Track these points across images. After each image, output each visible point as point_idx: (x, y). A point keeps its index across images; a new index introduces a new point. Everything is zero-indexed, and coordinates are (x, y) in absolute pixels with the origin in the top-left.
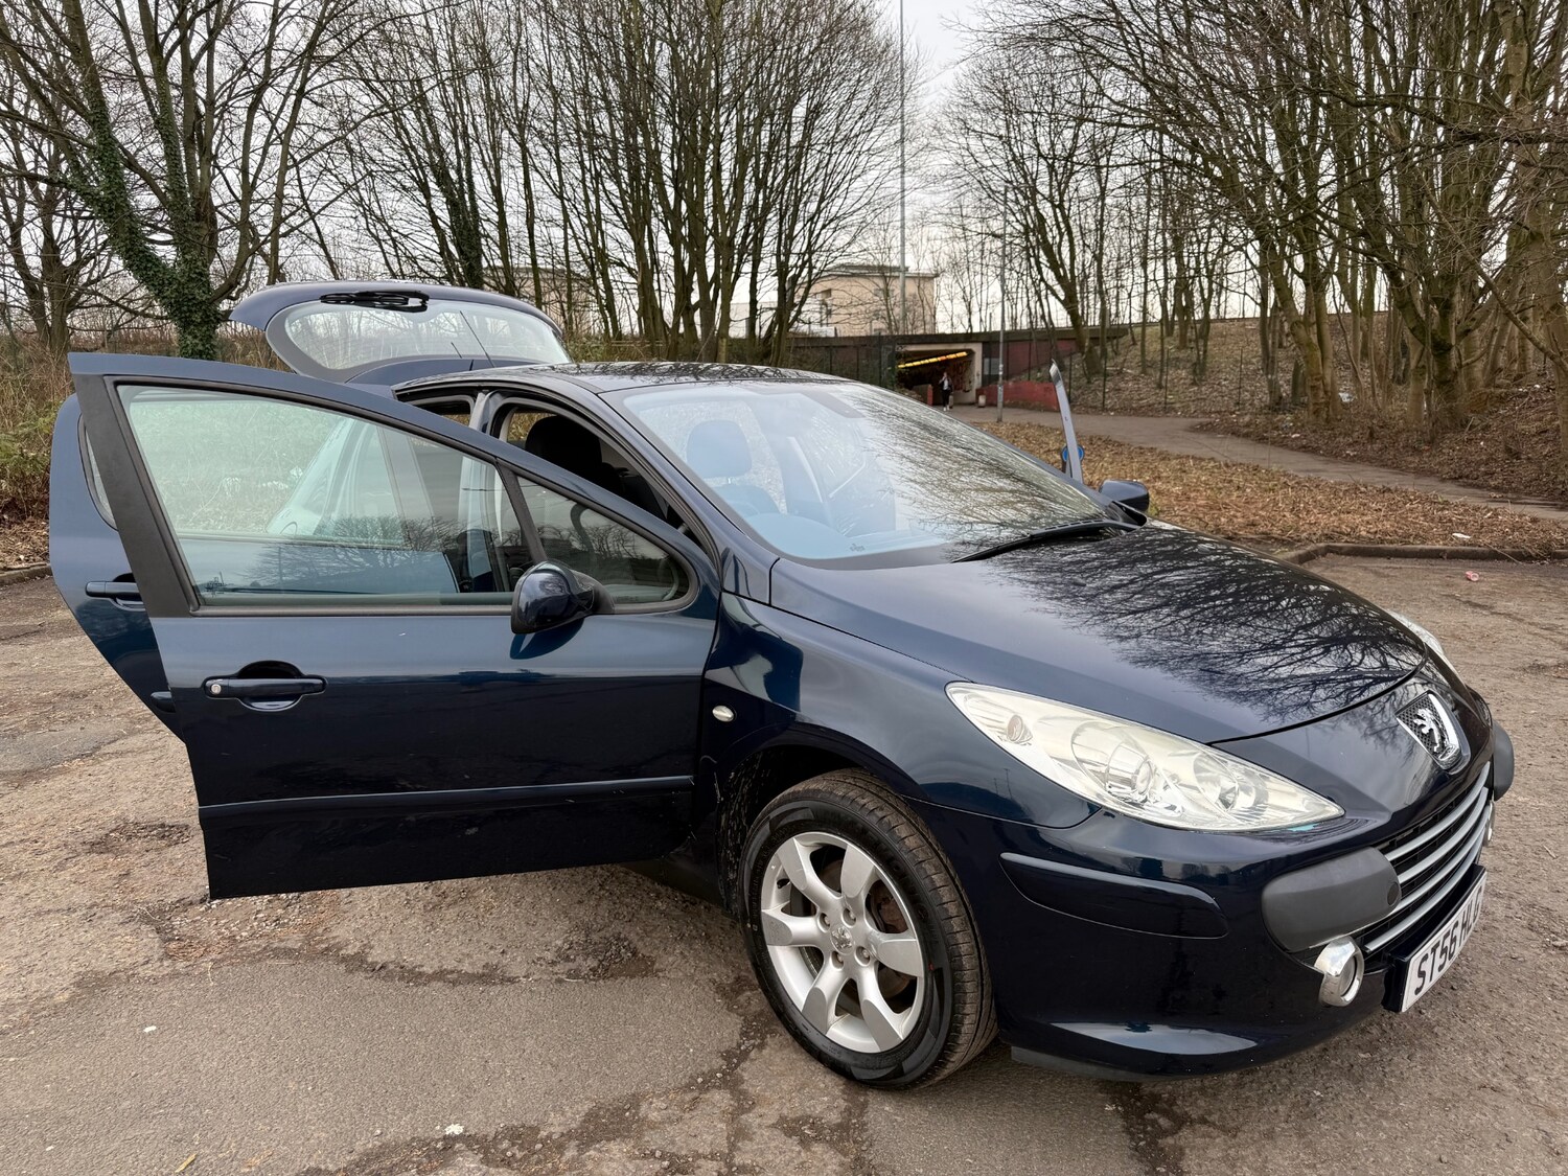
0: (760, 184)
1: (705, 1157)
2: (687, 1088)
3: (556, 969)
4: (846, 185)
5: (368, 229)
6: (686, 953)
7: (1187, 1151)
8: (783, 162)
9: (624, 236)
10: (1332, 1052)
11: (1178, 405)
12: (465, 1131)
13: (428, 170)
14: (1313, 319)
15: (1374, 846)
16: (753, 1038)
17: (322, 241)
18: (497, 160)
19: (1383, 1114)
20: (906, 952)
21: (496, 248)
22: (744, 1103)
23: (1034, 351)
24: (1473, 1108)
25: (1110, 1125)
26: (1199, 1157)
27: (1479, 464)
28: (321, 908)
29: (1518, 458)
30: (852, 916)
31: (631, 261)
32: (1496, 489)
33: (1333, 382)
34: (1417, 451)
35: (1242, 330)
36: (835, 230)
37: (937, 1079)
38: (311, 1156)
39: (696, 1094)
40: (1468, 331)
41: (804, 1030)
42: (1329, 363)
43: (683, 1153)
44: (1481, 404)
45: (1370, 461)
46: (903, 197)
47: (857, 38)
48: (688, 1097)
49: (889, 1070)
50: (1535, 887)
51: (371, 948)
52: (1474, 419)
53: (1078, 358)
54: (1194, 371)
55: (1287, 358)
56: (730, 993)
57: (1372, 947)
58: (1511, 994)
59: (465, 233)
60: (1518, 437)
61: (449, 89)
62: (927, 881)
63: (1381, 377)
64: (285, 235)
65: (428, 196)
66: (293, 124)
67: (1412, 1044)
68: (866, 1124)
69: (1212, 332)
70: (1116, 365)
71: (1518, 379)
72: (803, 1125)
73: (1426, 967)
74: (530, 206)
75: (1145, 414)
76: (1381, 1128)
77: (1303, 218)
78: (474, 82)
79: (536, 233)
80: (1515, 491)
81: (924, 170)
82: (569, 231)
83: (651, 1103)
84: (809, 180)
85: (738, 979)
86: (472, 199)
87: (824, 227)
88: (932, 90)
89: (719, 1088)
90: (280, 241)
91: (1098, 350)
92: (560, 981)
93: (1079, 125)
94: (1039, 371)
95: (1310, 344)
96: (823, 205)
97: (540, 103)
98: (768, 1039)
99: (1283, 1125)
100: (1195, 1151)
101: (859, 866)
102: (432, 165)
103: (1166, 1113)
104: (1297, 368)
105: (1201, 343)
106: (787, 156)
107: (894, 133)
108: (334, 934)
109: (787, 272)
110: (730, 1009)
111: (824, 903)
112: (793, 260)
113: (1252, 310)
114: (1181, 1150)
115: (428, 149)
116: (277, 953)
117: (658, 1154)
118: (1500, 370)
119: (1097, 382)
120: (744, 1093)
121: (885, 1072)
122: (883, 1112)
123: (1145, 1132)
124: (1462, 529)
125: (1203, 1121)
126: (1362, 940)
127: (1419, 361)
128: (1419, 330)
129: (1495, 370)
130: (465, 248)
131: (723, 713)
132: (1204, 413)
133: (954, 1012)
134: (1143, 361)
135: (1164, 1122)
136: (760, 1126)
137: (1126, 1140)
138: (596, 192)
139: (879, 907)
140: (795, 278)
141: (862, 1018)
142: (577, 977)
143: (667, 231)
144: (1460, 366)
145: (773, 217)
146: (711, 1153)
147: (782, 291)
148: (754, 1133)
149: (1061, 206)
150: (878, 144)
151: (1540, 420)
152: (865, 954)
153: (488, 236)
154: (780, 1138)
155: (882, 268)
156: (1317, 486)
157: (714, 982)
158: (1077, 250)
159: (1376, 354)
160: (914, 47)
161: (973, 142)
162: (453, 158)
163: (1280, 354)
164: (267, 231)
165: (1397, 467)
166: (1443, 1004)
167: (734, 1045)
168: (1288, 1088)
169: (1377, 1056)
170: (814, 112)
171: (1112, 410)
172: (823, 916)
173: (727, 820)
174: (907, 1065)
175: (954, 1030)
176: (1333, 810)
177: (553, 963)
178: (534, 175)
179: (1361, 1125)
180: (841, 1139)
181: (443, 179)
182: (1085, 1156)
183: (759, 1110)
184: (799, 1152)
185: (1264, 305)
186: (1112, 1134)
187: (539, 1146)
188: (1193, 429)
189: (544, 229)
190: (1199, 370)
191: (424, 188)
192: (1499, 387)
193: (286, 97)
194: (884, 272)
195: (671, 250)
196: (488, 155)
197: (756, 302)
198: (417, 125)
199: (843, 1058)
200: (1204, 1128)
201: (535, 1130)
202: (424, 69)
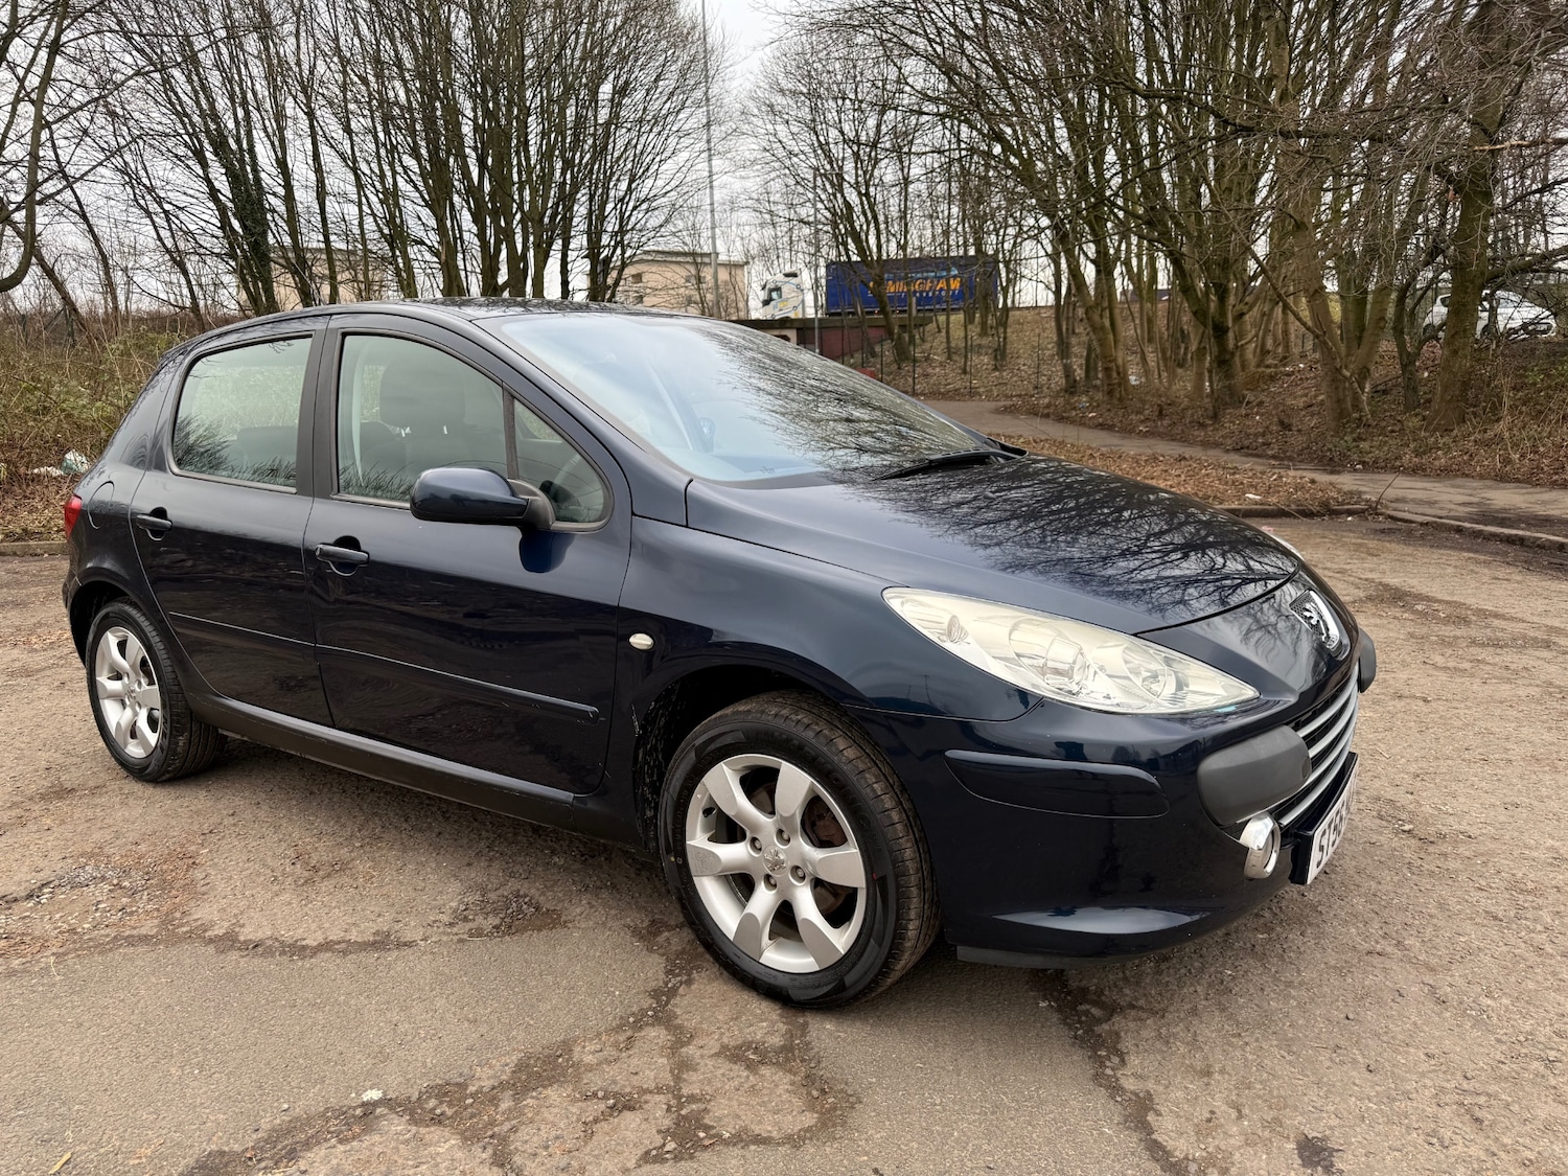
0: (568, 165)
1: (651, 1092)
2: (619, 1029)
3: (455, 930)
4: (656, 167)
5: (136, 201)
6: (594, 903)
7: (1122, 1034)
8: (590, 142)
9: (425, 213)
10: (1234, 936)
11: (982, 390)
12: (385, 1093)
13: (203, 137)
14: (1106, 304)
15: (1287, 724)
16: (678, 975)
17: (83, 211)
18: (281, 129)
19: (1289, 984)
20: (846, 864)
21: (284, 225)
22: (681, 1037)
23: (846, 337)
24: (1365, 972)
25: (1047, 1019)
26: (1134, 1038)
27: (1256, 435)
28: (174, 892)
29: (1290, 430)
30: (785, 837)
31: (433, 239)
32: (1274, 457)
33: (1124, 365)
34: (1202, 426)
35: (1037, 317)
36: (647, 211)
37: (880, 990)
38: (210, 1139)
39: (629, 1033)
40: (1242, 315)
41: (735, 959)
42: (1120, 346)
43: (628, 1090)
44: (1255, 382)
45: (1161, 436)
46: (711, 182)
47: (662, 18)
48: (622, 1038)
49: (829, 987)
50: (1377, 783)
51: (243, 926)
52: (1250, 396)
53: (888, 345)
54: (996, 357)
55: (1079, 344)
56: (648, 935)
57: (1286, 821)
58: (1376, 873)
59: (248, 207)
60: (1288, 412)
61: (224, 50)
62: (868, 790)
63: (1165, 359)
64: (41, 203)
65: (204, 164)
66: (47, 80)
67: (1302, 923)
68: (810, 1043)
69: (1010, 320)
70: (923, 352)
71: (1284, 360)
72: (745, 1051)
73: (1324, 843)
74: (321, 182)
75: (952, 399)
76: (1289, 996)
77: (1094, 206)
78: (252, 43)
79: (327, 209)
80: (1290, 459)
81: (734, 154)
82: (365, 208)
83: (584, 1047)
84: (619, 158)
85: (653, 922)
86: (255, 171)
87: (635, 208)
88: (739, 74)
89: (653, 1025)
90: (37, 208)
91: (906, 336)
92: (461, 941)
93: (882, 113)
94: (852, 357)
95: (1103, 328)
96: (634, 186)
97: (326, 71)
98: (695, 974)
99: (1203, 1002)
100: (1129, 1034)
101: (794, 784)
102: (208, 132)
103: (1095, 1003)
104: (1090, 350)
105: (1001, 330)
106: (594, 135)
107: (700, 116)
108: (196, 917)
109: (599, 254)
110: (649, 950)
111: (755, 827)
112: (605, 239)
113: (1046, 298)
114: (1117, 1034)
115: (202, 115)
116: (131, 941)
117: (600, 1094)
118: (1269, 352)
119: (907, 367)
120: (680, 1027)
121: (825, 989)
122: (824, 1031)
123: (1080, 1022)
124: (1253, 490)
125: (1132, 1006)
126: (1277, 815)
127: (1200, 342)
128: (1200, 314)
129: (1264, 352)
130: (248, 223)
131: (641, 641)
132: (1006, 396)
133: (898, 918)
134: (949, 348)
135: (1096, 1011)
136: (702, 1056)
137: (1064, 1031)
138: (392, 165)
139: (813, 824)
140: (608, 260)
141: (800, 940)
142: (480, 935)
143: (470, 209)
144: (1237, 347)
145: (582, 196)
146: (657, 1088)
147: (593, 275)
148: (698, 1064)
149: (867, 194)
150: (686, 127)
151: (1306, 395)
152: (800, 873)
153: (274, 211)
154: (724, 1066)
155: (693, 254)
156: (1120, 457)
157: (629, 927)
158: (883, 240)
159: (1161, 338)
160: (719, 30)
161: (782, 129)
162: (231, 125)
163: (1074, 340)
164: (20, 198)
165: (1183, 440)
166: (1320, 887)
167: (661, 984)
168: (1202, 970)
169: (1274, 935)
170: (622, 91)
171: (922, 394)
172: (754, 840)
173: (645, 754)
174: (849, 979)
175: (899, 936)
176: (1249, 692)
177: (451, 925)
178: (324, 149)
179: (1272, 995)
180: (787, 1060)
181: (220, 146)
182: (1030, 1049)
183: (698, 1042)
184: (748, 1077)
185: (1057, 292)
186: (1050, 1027)
187: (470, 1101)
188: (997, 411)
189: (336, 205)
190: (1000, 355)
191: (199, 155)
192: (1268, 367)
193: (37, 49)
194: (695, 259)
195: (475, 229)
196: (271, 125)
197: (568, 283)
198: (189, 88)
199: (782, 981)
200: (1133, 1013)
201: (463, 1086)
202: (194, 26)
